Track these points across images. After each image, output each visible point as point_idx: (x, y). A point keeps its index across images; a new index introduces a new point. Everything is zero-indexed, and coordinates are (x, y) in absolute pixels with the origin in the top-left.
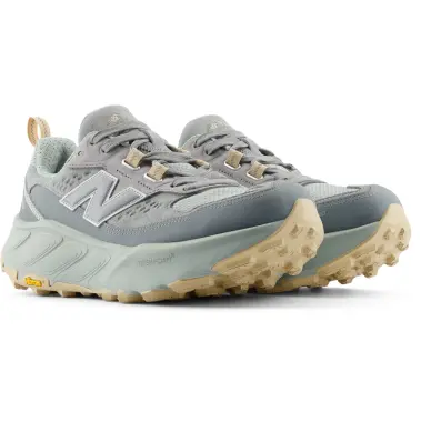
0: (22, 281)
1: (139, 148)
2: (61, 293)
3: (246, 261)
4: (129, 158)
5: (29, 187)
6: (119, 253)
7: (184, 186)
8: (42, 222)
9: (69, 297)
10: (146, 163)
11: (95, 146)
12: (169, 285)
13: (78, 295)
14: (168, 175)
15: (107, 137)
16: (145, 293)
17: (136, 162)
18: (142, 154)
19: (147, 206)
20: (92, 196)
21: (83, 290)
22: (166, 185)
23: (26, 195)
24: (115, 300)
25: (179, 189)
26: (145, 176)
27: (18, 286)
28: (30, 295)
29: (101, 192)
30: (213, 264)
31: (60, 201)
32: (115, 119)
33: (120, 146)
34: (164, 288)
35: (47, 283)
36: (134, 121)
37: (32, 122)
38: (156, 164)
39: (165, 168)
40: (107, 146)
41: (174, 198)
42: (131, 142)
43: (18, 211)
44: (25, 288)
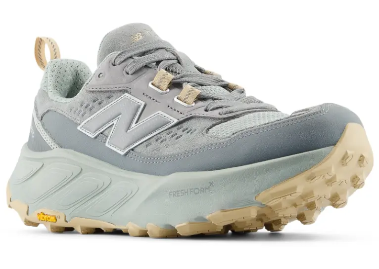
0: (33, 217)
1: (167, 69)
2: (78, 229)
3: (293, 190)
4: (156, 80)
5: (41, 113)
6: (148, 183)
7: (220, 110)
8: (57, 151)
9: (88, 233)
10: (176, 85)
11: (118, 68)
12: (207, 217)
13: (98, 231)
14: (201, 98)
15: (131, 57)
16: (180, 225)
17: (165, 85)
18: (171, 76)
19: (180, 132)
20: (115, 122)
21: (104, 225)
22: (199, 109)
23: (37, 121)
24: (145, 235)
25: (215, 114)
26: (176, 99)
27: (28, 223)
28: (43, 232)
29: (126, 117)
30: (258, 192)
31: (79, 128)
32: (139, 38)
33: (146, 66)
34: (202, 220)
35: (62, 219)
36: (159, 41)
37: (39, 43)
38: (187, 87)
39: (198, 91)
40: (131, 67)
41: (209, 123)
42: (158, 63)
43: (26, 139)
44: (36, 225)
